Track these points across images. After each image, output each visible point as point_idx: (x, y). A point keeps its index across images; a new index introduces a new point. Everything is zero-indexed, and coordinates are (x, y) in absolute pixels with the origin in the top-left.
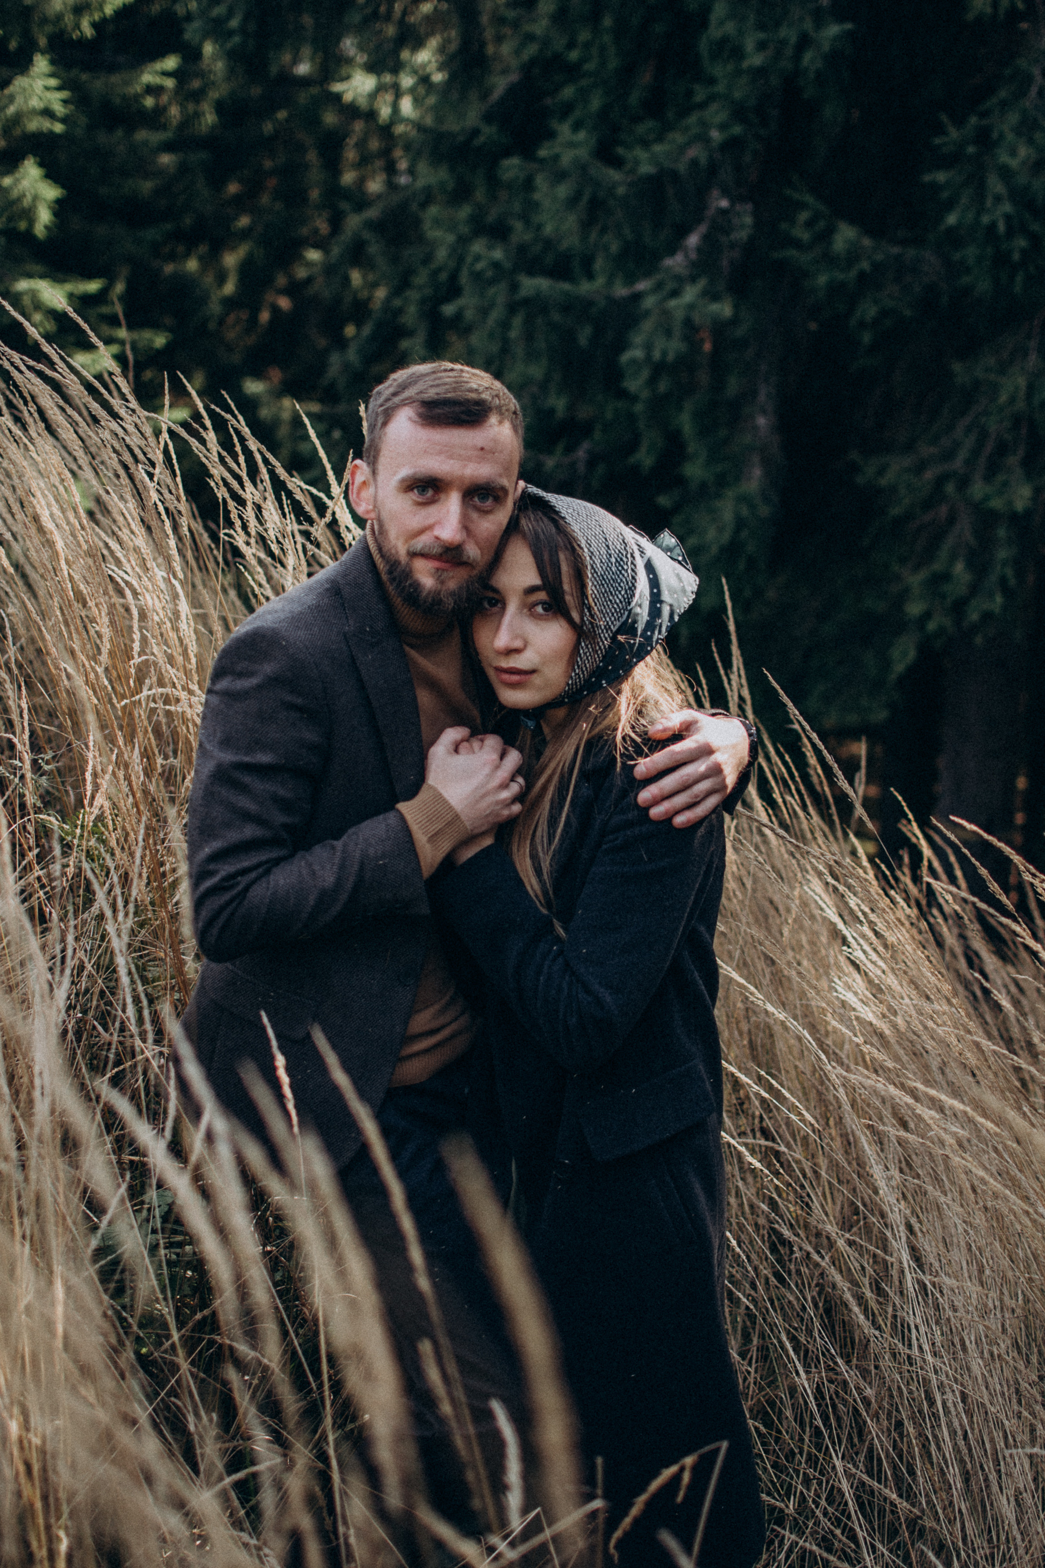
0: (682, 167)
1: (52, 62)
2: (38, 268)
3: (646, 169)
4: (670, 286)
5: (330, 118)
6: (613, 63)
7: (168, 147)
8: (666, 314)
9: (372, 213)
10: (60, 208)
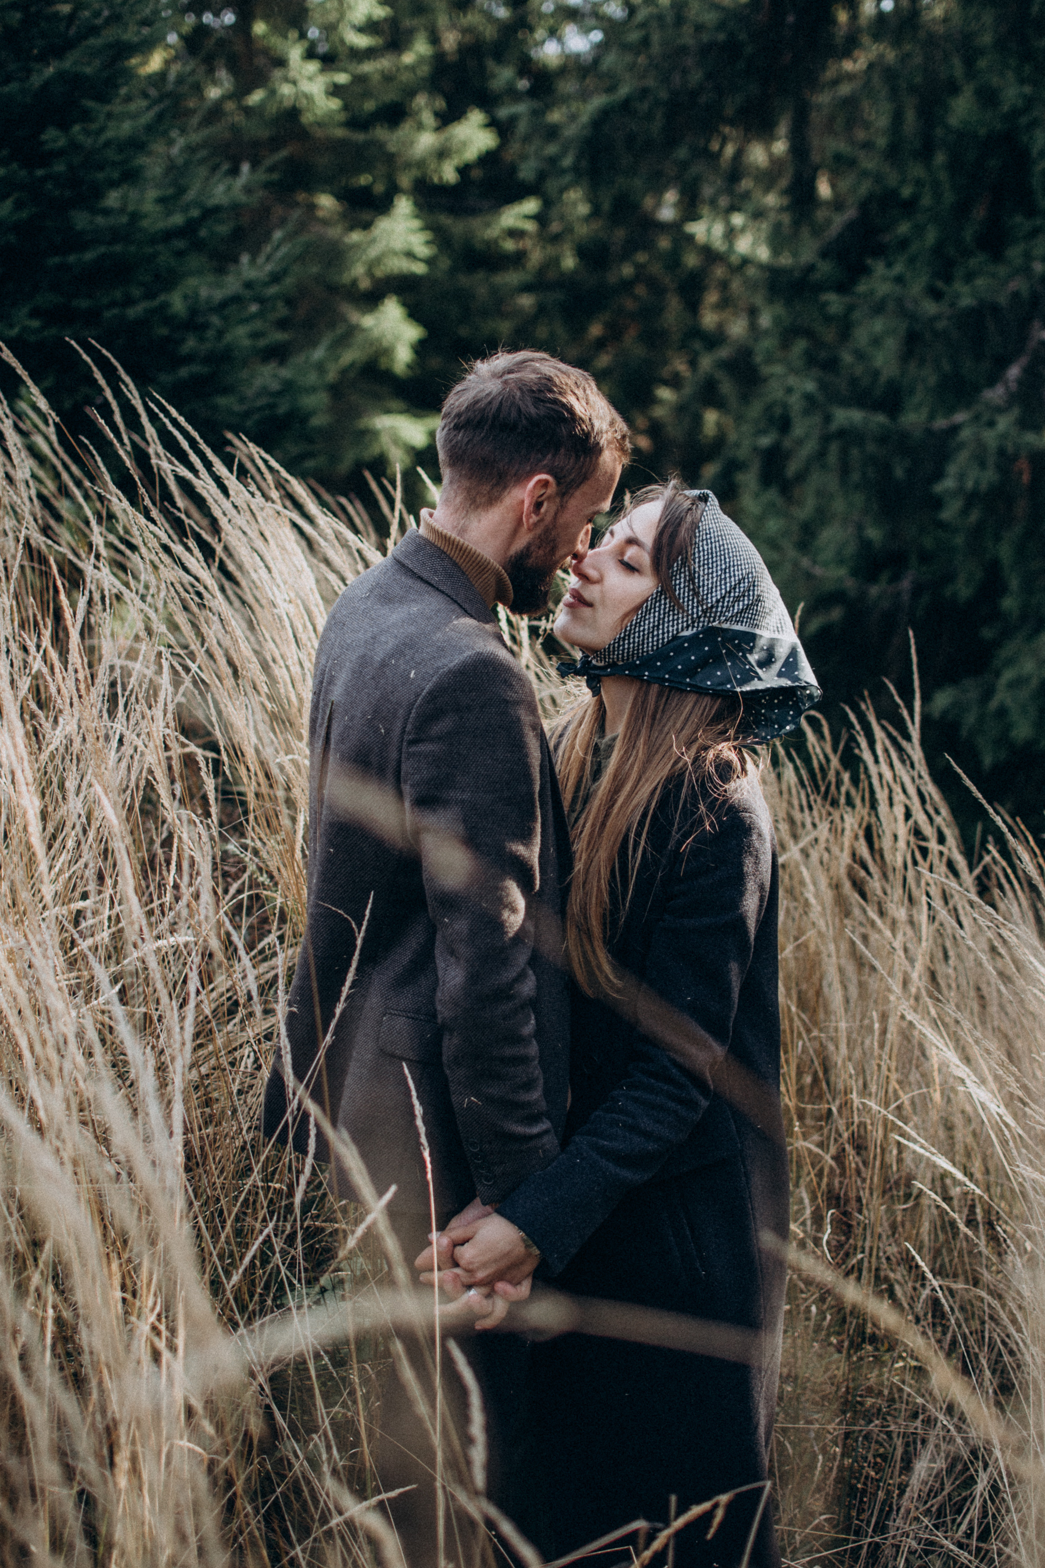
0: (1003, 300)
1: (416, 204)
2: (394, 404)
3: (966, 302)
4: (985, 418)
5: (691, 260)
6: (949, 197)
7: (527, 288)
8: (981, 445)
9: (724, 353)
10: (420, 348)
